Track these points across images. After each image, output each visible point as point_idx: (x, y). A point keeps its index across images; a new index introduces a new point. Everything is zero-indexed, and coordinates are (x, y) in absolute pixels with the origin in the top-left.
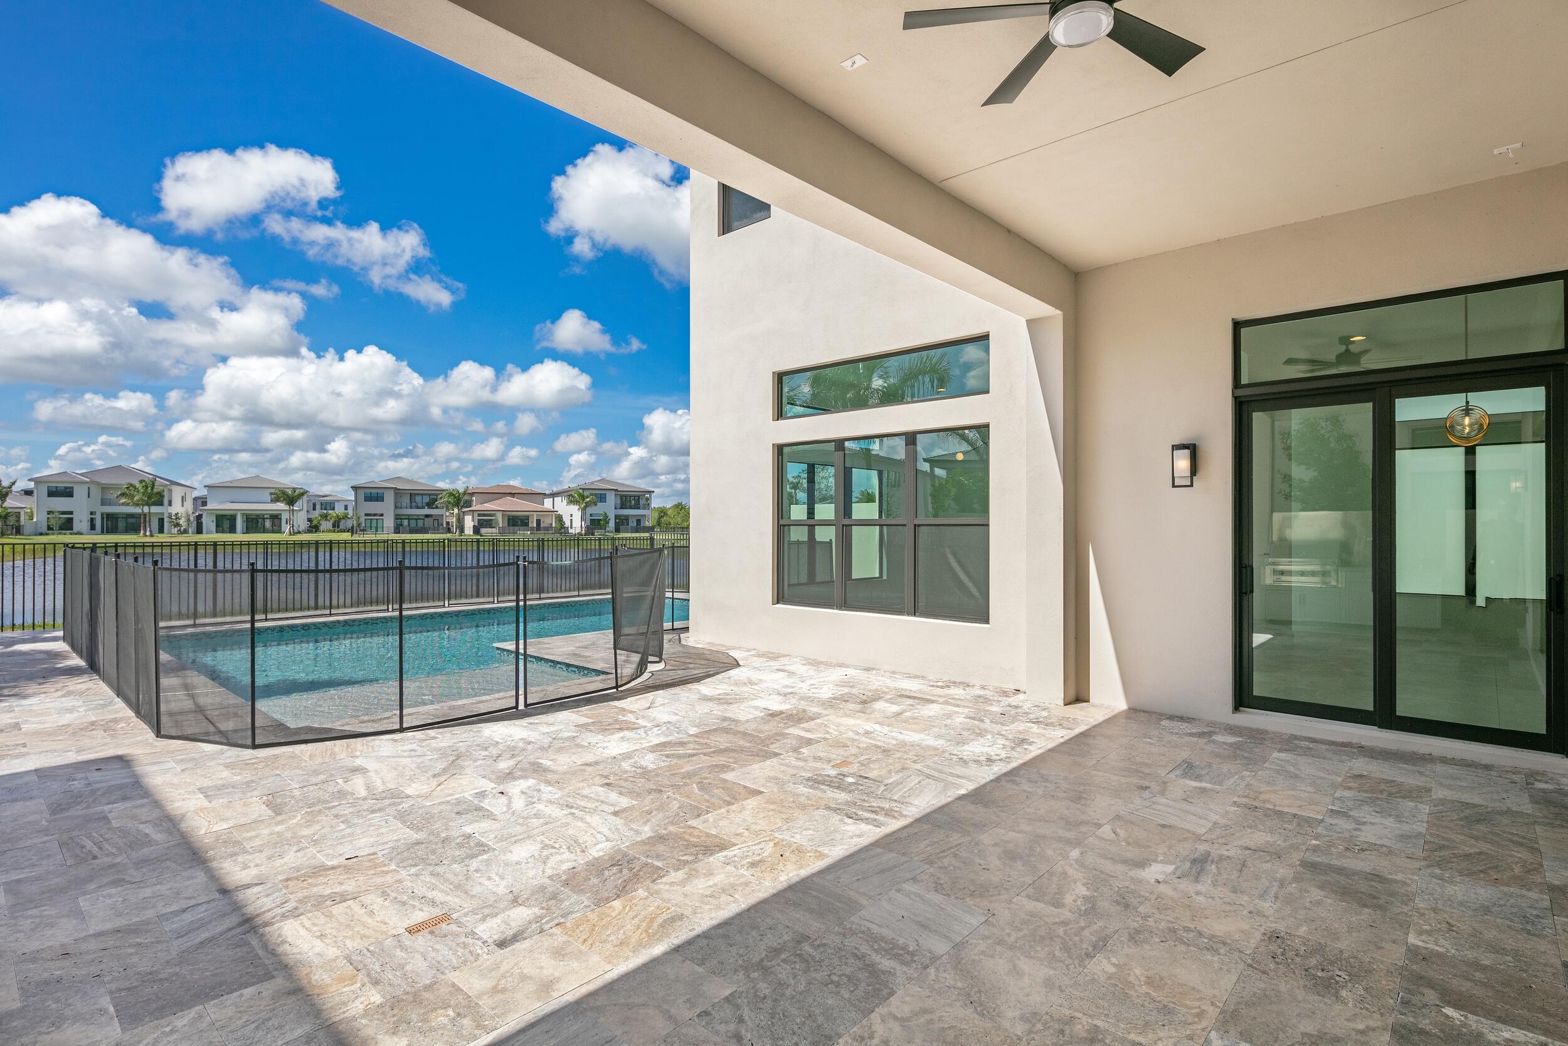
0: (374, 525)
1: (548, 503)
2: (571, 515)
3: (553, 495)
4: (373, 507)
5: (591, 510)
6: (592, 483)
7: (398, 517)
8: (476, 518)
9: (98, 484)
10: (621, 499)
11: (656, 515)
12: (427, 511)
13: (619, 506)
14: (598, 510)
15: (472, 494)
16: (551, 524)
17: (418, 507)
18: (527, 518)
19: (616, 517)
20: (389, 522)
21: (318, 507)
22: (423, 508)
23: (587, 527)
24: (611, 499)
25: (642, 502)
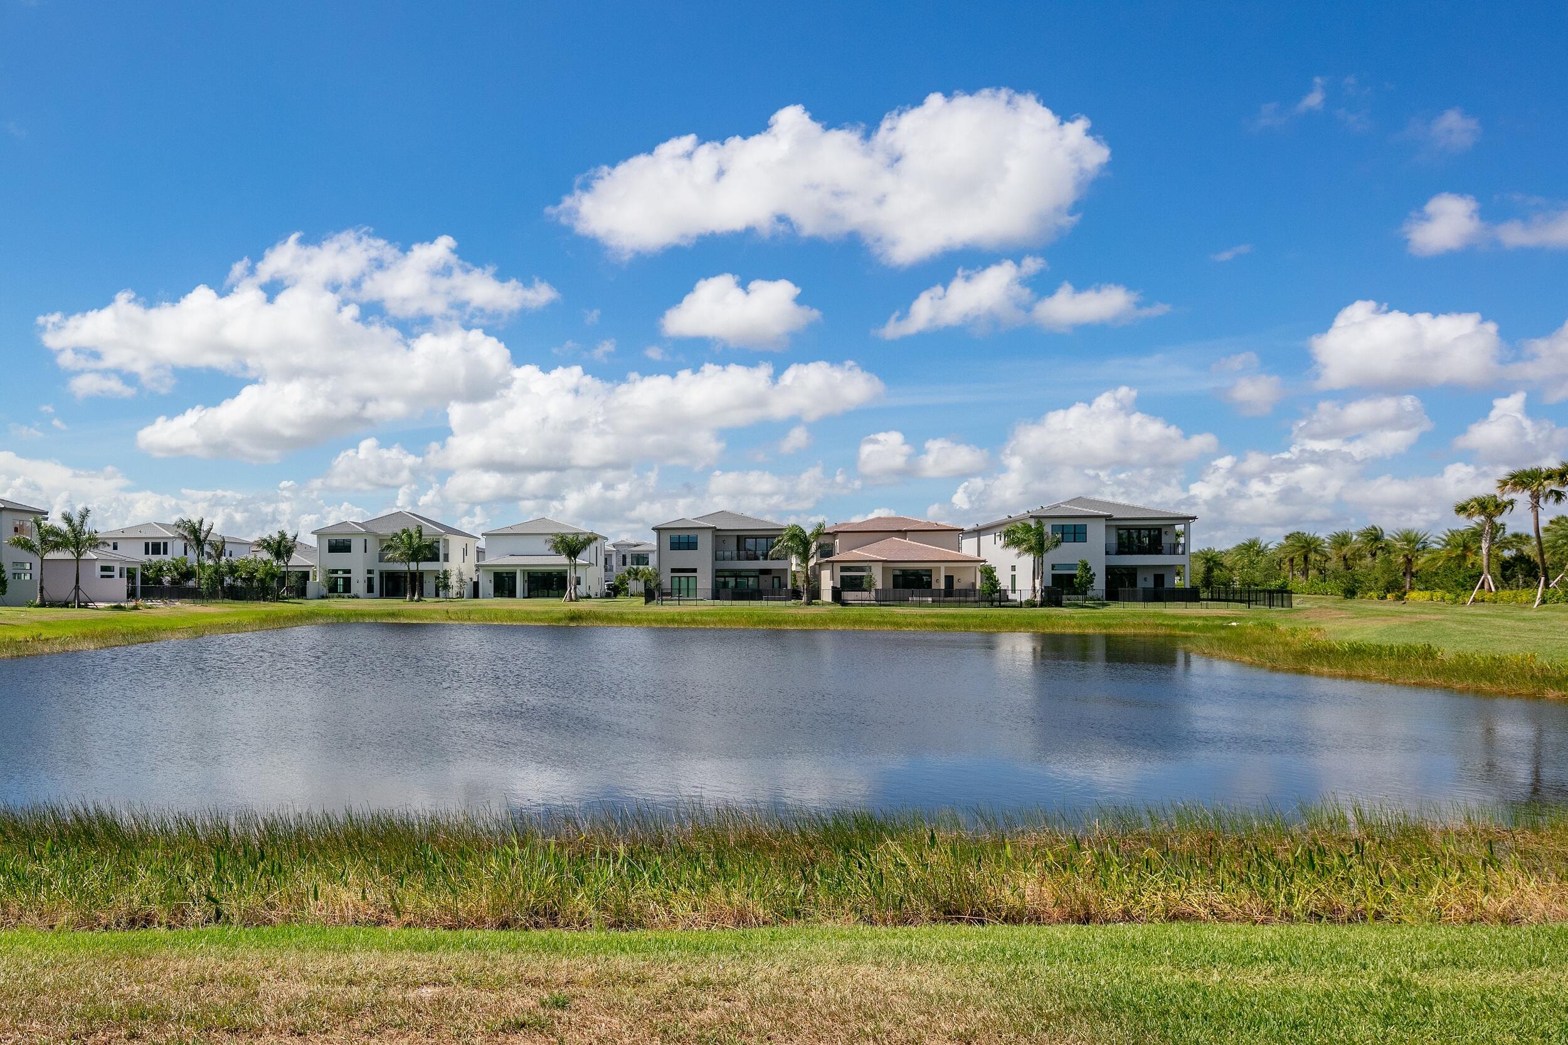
0: (684, 586)
1: (968, 548)
2: (1013, 568)
3: (978, 532)
4: (684, 559)
5: (1053, 557)
6: (1057, 506)
7: (718, 573)
8: (838, 574)
9: (376, 535)
10: (1120, 536)
11: (1200, 567)
12: (762, 564)
13: (1114, 547)
14: (1067, 554)
15: (834, 534)
16: (974, 585)
17: (748, 559)
18: (929, 573)
19: (1110, 570)
20: (705, 581)
21: (629, 560)
22: (756, 558)
23: (1046, 590)
24: (1098, 536)
25: (1166, 540)
